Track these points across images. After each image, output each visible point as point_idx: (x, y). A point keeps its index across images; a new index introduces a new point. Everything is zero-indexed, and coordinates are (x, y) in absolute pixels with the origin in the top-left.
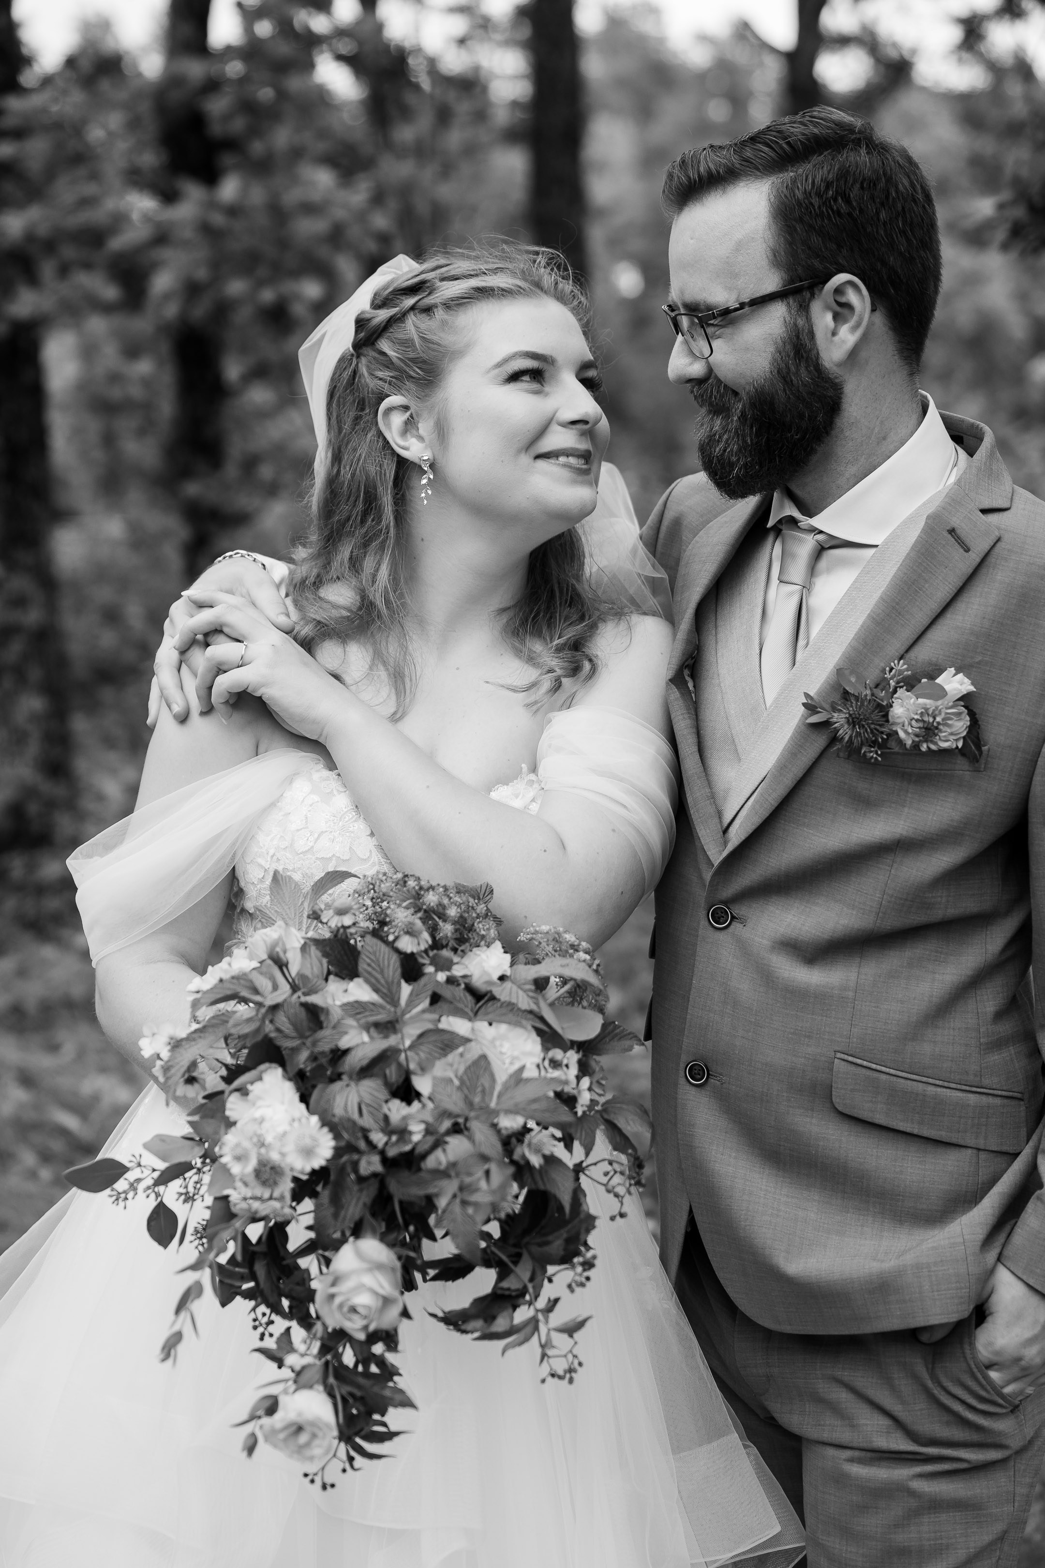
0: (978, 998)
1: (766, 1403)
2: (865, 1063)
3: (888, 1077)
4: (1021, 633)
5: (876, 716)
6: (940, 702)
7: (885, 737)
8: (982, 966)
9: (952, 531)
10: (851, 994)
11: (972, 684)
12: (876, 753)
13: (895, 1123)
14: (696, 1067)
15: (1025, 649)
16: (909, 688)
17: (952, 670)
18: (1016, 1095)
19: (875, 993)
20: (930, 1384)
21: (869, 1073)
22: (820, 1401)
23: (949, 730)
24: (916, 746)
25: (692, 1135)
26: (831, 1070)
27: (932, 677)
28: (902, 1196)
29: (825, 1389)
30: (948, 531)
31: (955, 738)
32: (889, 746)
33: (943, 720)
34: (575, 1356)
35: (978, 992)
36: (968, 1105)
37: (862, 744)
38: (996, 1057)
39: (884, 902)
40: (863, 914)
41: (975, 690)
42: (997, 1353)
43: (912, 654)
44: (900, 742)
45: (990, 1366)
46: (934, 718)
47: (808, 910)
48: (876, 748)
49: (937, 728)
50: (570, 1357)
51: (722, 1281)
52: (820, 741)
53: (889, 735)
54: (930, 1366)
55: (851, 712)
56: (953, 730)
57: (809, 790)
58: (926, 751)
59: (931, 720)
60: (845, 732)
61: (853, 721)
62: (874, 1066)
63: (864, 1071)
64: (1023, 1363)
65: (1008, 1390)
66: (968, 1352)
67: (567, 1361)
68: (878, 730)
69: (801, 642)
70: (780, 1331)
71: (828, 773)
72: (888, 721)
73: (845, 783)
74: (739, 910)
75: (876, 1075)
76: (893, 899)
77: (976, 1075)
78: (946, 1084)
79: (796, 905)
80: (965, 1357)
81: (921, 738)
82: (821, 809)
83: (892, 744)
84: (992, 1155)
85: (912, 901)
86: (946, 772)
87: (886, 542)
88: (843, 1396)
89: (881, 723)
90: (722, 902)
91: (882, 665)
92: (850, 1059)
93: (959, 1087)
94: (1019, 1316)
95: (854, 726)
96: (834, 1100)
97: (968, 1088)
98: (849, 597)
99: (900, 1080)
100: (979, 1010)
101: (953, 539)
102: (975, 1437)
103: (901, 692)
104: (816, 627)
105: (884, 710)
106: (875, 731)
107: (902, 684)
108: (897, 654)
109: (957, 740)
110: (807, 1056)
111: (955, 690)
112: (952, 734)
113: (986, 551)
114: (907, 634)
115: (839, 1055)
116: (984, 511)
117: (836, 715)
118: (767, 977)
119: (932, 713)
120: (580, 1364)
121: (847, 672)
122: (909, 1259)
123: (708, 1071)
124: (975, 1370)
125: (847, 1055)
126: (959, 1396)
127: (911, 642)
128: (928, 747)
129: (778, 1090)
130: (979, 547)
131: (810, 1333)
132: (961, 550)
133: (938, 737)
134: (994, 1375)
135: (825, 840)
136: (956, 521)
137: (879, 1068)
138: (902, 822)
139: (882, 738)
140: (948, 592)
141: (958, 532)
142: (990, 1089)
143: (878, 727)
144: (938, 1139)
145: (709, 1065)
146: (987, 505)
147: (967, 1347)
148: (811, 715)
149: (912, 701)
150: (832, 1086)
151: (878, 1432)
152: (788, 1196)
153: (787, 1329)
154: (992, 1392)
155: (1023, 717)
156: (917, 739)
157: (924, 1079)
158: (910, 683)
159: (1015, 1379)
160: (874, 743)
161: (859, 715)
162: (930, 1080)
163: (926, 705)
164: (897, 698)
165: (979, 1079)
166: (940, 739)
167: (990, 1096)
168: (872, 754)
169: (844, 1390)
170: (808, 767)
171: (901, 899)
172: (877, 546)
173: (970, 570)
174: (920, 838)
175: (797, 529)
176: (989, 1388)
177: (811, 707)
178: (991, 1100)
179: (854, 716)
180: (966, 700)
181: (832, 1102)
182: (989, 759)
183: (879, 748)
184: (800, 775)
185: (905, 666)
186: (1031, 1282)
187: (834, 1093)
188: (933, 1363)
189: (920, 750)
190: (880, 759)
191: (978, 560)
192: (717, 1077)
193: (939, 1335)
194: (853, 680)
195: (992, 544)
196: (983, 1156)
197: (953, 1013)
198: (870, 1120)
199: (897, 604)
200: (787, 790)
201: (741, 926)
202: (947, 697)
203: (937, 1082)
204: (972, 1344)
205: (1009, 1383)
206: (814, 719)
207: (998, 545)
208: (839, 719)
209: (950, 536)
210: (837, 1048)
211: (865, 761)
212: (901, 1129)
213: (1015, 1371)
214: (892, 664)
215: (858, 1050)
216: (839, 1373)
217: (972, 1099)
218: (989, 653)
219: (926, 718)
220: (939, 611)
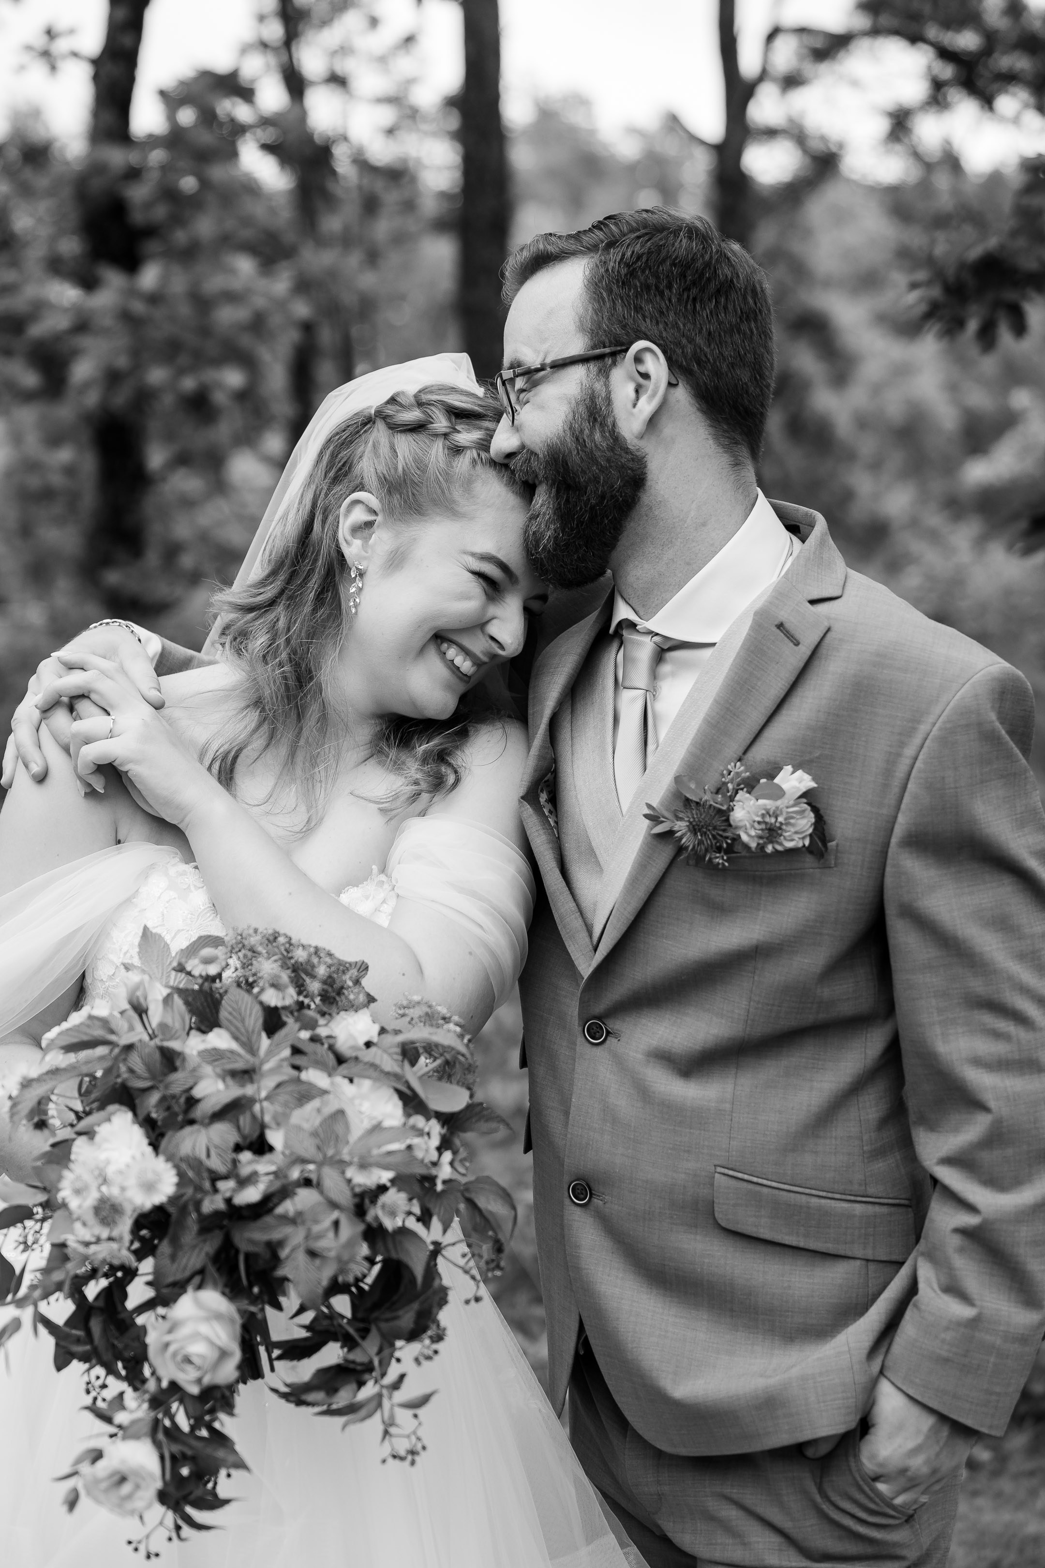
0: (861, 1106)
1: (660, 1522)
2: (746, 1177)
3: (770, 1190)
4: (858, 723)
5: (718, 822)
6: (779, 803)
7: (729, 841)
8: (862, 1072)
9: (780, 626)
10: (728, 1106)
11: (814, 779)
12: (722, 858)
13: (779, 1237)
14: (579, 1187)
15: (863, 739)
16: (750, 790)
17: (789, 768)
18: (903, 1202)
19: (753, 1105)
20: (818, 1498)
21: (751, 1186)
22: (711, 1518)
23: (793, 830)
24: (761, 847)
25: (579, 1256)
26: (712, 1185)
27: (772, 776)
28: (792, 1312)
29: (714, 1506)
30: (776, 626)
31: (801, 836)
32: (736, 850)
33: (786, 819)
34: (419, 1439)
35: (861, 1099)
36: (854, 1216)
37: (707, 850)
38: (881, 1164)
39: (751, 1009)
40: (732, 1022)
41: (815, 785)
42: (881, 1465)
43: (750, 755)
44: (746, 847)
45: (876, 1478)
46: (777, 818)
47: (679, 1021)
48: (722, 854)
49: (780, 828)
50: (413, 1439)
51: (619, 1405)
52: (666, 853)
53: (734, 840)
54: (818, 1481)
55: (692, 820)
56: (797, 829)
57: (663, 900)
58: (772, 852)
59: (773, 820)
60: (688, 840)
61: (694, 829)
62: (755, 1179)
63: (745, 1184)
64: (909, 1473)
65: (899, 1501)
66: (853, 1464)
67: (410, 1442)
68: (721, 836)
69: (651, 747)
70: (676, 1454)
71: (680, 883)
72: (730, 825)
73: (698, 891)
74: (614, 1025)
75: (758, 1188)
76: (760, 1006)
77: (860, 1185)
78: (830, 1195)
79: (667, 1016)
80: (850, 1470)
81: (765, 840)
82: (678, 919)
83: (738, 848)
84: (881, 1265)
85: (779, 1006)
86: (797, 871)
87: (724, 640)
88: (731, 1513)
89: (723, 828)
90: (595, 1018)
91: (722, 768)
92: (731, 1173)
93: (843, 1197)
94: (900, 1427)
95: (695, 834)
96: (716, 1215)
97: (852, 1198)
98: (691, 700)
99: (782, 1193)
100: (862, 1118)
101: (782, 634)
102: (869, 1550)
103: (742, 795)
104: (662, 732)
105: (725, 815)
106: (718, 837)
107: (742, 786)
108: (735, 756)
109: (803, 838)
110: (687, 1171)
111: (794, 787)
112: (796, 833)
113: (816, 643)
114: (744, 734)
115: (719, 1169)
116: (813, 602)
117: (679, 823)
118: (643, 1092)
119: (774, 813)
120: (424, 1448)
121: (685, 779)
122: (795, 1372)
123: (590, 1191)
124: (861, 1483)
125: (728, 1168)
126: (849, 1510)
127: (749, 742)
128: (774, 848)
129: (660, 1207)
130: (809, 640)
131: (705, 1454)
132: (791, 644)
133: (782, 838)
134: (882, 1487)
135: (685, 951)
136: (783, 615)
137: (760, 1181)
138: (758, 927)
139: (727, 843)
140: (781, 688)
141: (787, 625)
142: (876, 1198)
143: (721, 833)
144: (825, 1251)
145: (592, 1185)
146: (816, 595)
147: (851, 1459)
148: (656, 825)
149: (752, 802)
150: (713, 1202)
151: (769, 1549)
152: (676, 1316)
153: (683, 1451)
154: (882, 1505)
155: (868, 808)
156: (761, 841)
157: (807, 1191)
158: (750, 785)
159: (905, 1490)
160: (719, 849)
161: (700, 822)
162: (814, 1192)
163: (765, 805)
164: (738, 801)
165: (863, 1188)
166: (785, 839)
167: (876, 1205)
168: (717, 860)
169: (734, 1507)
170: (659, 878)
171: (768, 1005)
172: (713, 645)
173: (801, 664)
174: (778, 941)
175: (636, 633)
176: (877, 1500)
177: (654, 818)
178: (877, 1209)
179: (694, 823)
180: (808, 796)
181: (714, 1218)
182: (839, 854)
183: (726, 853)
184: (652, 886)
185: (742, 768)
186: (911, 1392)
187: (716, 1209)
188: (821, 1478)
189: (765, 852)
190: (726, 864)
191: (809, 653)
192: (599, 1196)
193: (824, 1449)
194: (693, 786)
195: (822, 635)
196: (872, 1266)
197: (835, 1122)
198: (755, 1235)
199: (731, 704)
200: (642, 903)
201: (616, 1041)
202: (787, 796)
203: (821, 1194)
204: (857, 1456)
205: (899, 1494)
206: (659, 829)
207: (829, 635)
208: (681, 826)
209: (778, 631)
210: (717, 1163)
211: (712, 868)
212: (787, 1243)
213: (902, 1482)
214: (729, 767)
215: (738, 1164)
216: (727, 1491)
217: (858, 1209)
218: (828, 746)
219: (767, 819)
220: (774, 708)
